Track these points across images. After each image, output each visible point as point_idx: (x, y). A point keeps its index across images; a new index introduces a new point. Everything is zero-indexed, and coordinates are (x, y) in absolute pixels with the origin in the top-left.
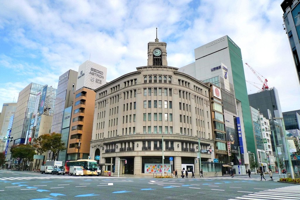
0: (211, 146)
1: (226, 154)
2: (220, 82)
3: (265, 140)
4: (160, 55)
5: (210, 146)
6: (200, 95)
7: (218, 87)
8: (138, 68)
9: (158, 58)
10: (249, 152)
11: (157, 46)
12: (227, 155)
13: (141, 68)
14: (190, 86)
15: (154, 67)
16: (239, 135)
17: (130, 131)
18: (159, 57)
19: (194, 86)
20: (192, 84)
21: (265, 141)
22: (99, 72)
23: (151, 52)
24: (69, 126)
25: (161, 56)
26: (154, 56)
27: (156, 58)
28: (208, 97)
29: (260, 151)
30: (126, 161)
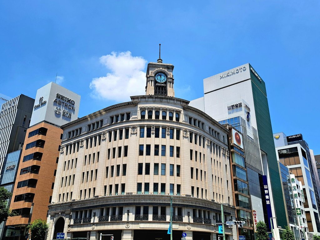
0: (232, 217)
1: (252, 228)
2: (241, 124)
3: (298, 210)
4: (164, 81)
5: (230, 217)
6: (216, 141)
7: (238, 132)
8: (132, 98)
9: (162, 85)
10: (280, 227)
11: (161, 69)
12: (253, 230)
13: (137, 97)
14: (205, 127)
15: (156, 98)
16: (267, 201)
17: (117, 191)
18: (163, 83)
19: (210, 128)
20: (207, 125)
21: (299, 212)
22: (69, 101)
23: (152, 76)
24: (13, 181)
25: (165, 83)
26: (156, 82)
27: (159, 84)
28: (226, 145)
29: (293, 226)
30: (113, 237)
